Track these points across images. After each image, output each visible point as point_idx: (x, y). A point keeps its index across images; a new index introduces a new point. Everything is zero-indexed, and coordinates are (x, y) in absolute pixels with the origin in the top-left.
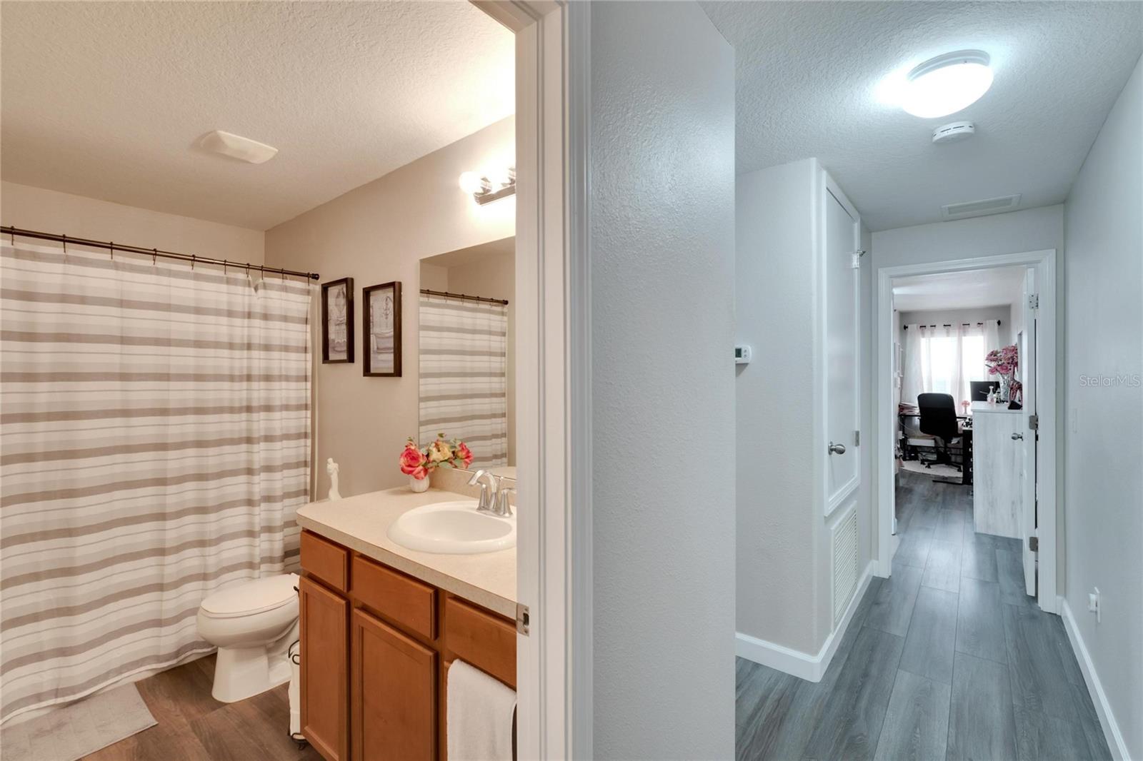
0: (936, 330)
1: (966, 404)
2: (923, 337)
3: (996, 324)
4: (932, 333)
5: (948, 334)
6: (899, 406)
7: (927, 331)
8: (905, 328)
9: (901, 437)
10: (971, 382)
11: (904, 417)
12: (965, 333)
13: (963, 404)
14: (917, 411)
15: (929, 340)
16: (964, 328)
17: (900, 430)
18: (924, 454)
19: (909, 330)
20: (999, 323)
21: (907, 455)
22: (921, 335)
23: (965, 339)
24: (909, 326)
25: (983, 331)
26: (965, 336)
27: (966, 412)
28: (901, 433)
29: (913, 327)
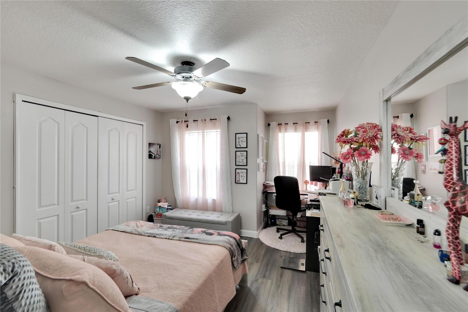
0: (288, 127)
1: (306, 182)
2: (280, 132)
3: (327, 122)
4: (286, 130)
5: (296, 130)
6: (264, 184)
7: (283, 127)
8: (269, 125)
9: (264, 209)
10: (310, 166)
11: (266, 194)
12: (306, 129)
13: (305, 182)
14: (274, 191)
15: (284, 134)
16: (306, 126)
17: (264, 204)
18: (280, 220)
19: (271, 126)
20: (328, 121)
21: (269, 221)
22: (278, 131)
23: (307, 134)
24: (271, 124)
25: (318, 128)
26: (306, 131)
27: (306, 189)
28: (264, 206)
29: (273, 124)
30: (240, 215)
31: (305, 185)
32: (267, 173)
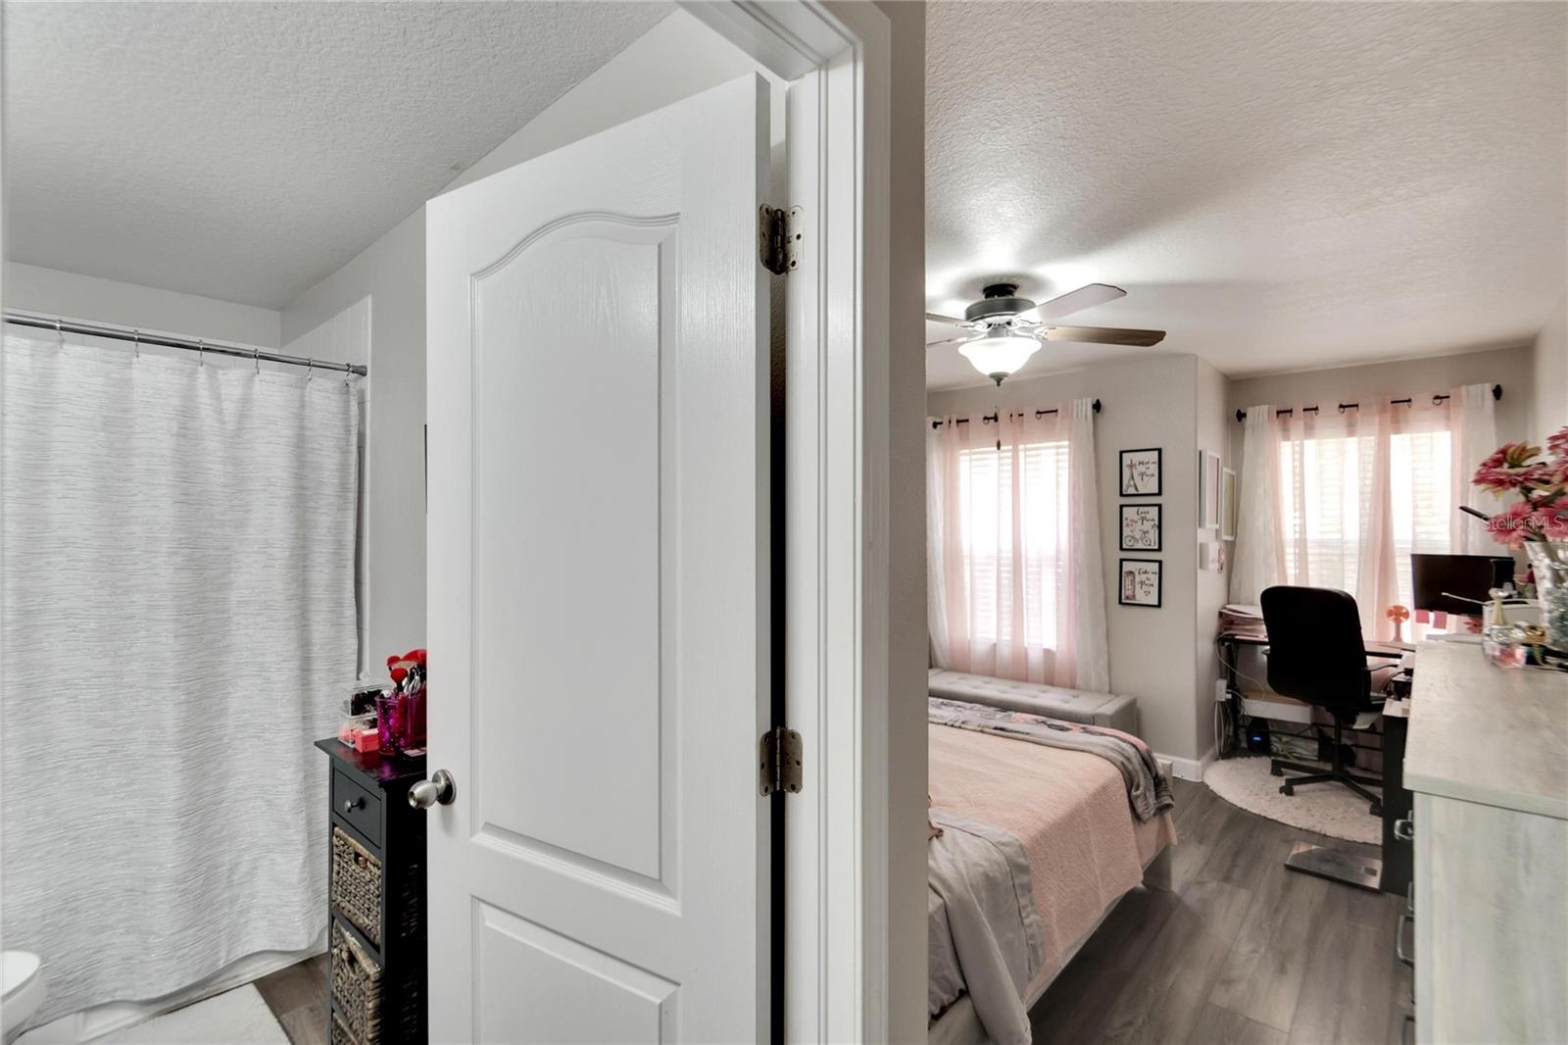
0: (1319, 420)
1: (1398, 614)
2: (1286, 438)
3: (1490, 396)
4: (1309, 431)
5: (1351, 429)
6: (1221, 614)
7: (1297, 423)
8: (1241, 416)
9: (1222, 692)
10: (1414, 556)
11: (1229, 644)
12: (1397, 425)
13: (1390, 614)
14: (1262, 634)
15: (1302, 447)
16: (1396, 412)
17: (1222, 677)
18: (1285, 739)
19: (1249, 421)
20: (1498, 393)
21: (1243, 737)
22: (1279, 434)
23: (1399, 442)
24: (1250, 412)
25: (1448, 418)
26: (1398, 431)
27: (1398, 637)
28: (1222, 684)
29: (1259, 414)
30: (1138, 705)
31: (1392, 625)
32: (1233, 576)
